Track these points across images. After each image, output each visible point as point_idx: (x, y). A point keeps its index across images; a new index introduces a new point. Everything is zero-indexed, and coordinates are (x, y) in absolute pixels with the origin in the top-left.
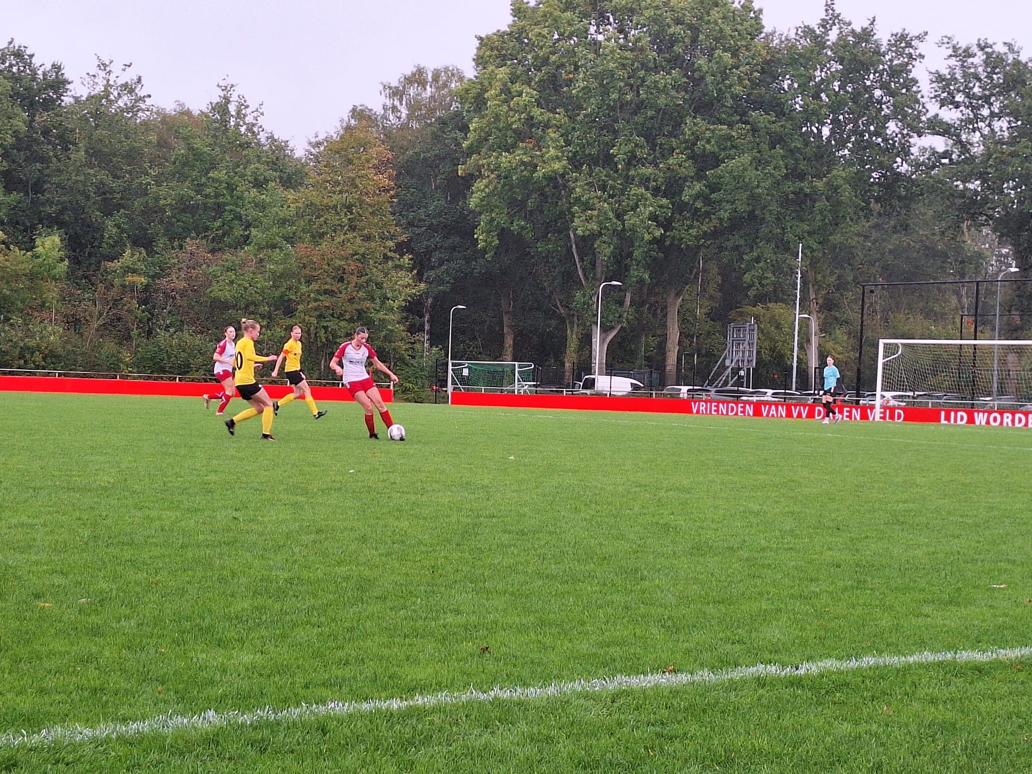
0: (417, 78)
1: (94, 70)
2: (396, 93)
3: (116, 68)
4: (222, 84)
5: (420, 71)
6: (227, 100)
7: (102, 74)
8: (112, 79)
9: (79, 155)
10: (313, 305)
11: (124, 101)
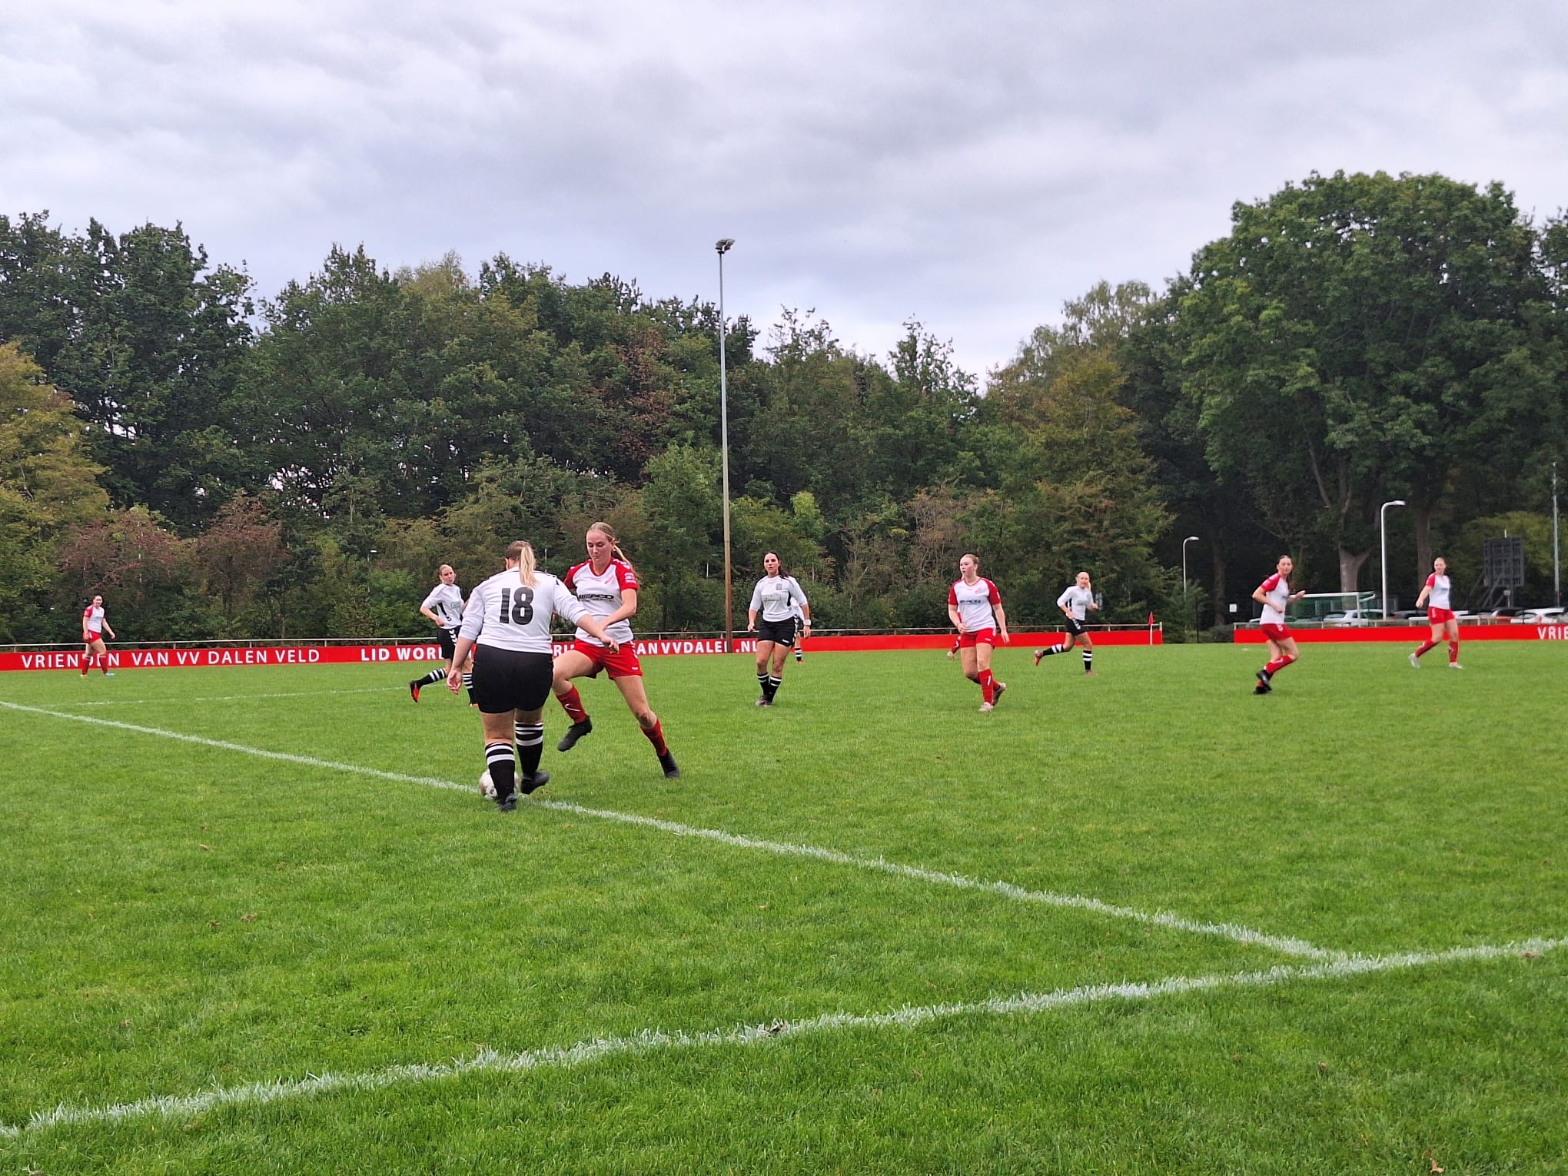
0: (1100, 295)
1: (780, 321)
2: (1076, 311)
3: (800, 316)
4: (909, 322)
5: (1103, 288)
6: (913, 338)
7: (788, 324)
8: (798, 326)
9: (780, 403)
10: (1066, 546)
11: (814, 345)
